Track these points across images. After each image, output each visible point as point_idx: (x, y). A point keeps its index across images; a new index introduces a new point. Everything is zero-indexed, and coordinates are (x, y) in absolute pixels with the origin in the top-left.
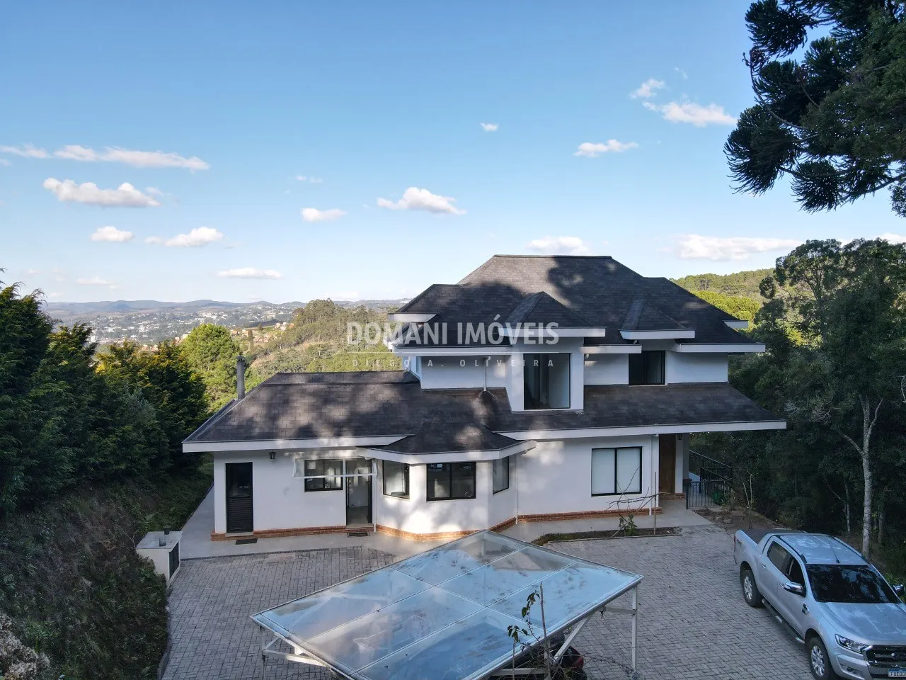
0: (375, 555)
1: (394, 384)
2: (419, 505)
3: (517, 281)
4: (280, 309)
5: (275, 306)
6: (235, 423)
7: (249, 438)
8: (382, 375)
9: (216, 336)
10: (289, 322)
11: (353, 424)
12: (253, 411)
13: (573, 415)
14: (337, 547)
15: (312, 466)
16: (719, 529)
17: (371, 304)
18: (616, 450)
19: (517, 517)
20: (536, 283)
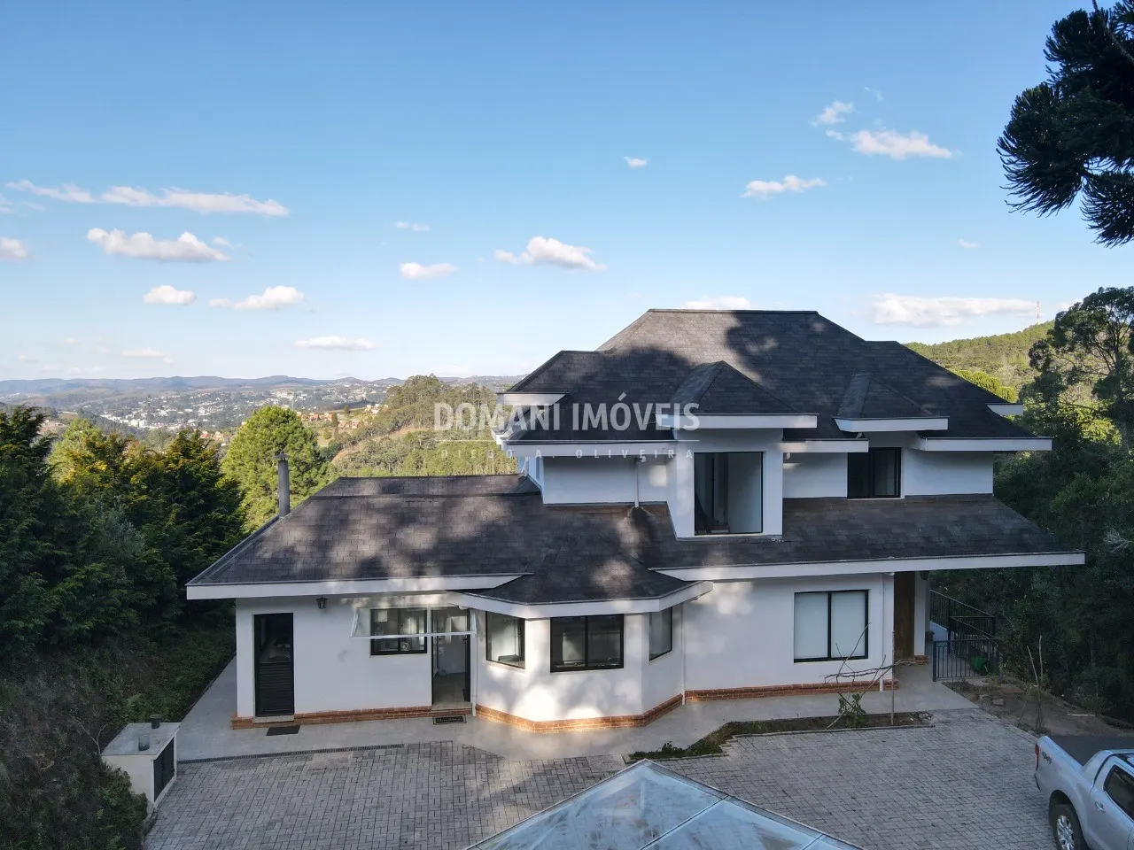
0: (472, 756)
1: (503, 496)
2: (538, 678)
3: (681, 346)
4: (374, 388)
5: (365, 383)
6: (268, 555)
7: (288, 578)
8: (488, 480)
9: (284, 422)
10: (383, 404)
11: (442, 557)
12: (294, 536)
13: (767, 543)
14: (416, 741)
15: (382, 618)
16: (989, 716)
17: (485, 382)
18: (830, 594)
19: (683, 694)
20: (710, 350)
